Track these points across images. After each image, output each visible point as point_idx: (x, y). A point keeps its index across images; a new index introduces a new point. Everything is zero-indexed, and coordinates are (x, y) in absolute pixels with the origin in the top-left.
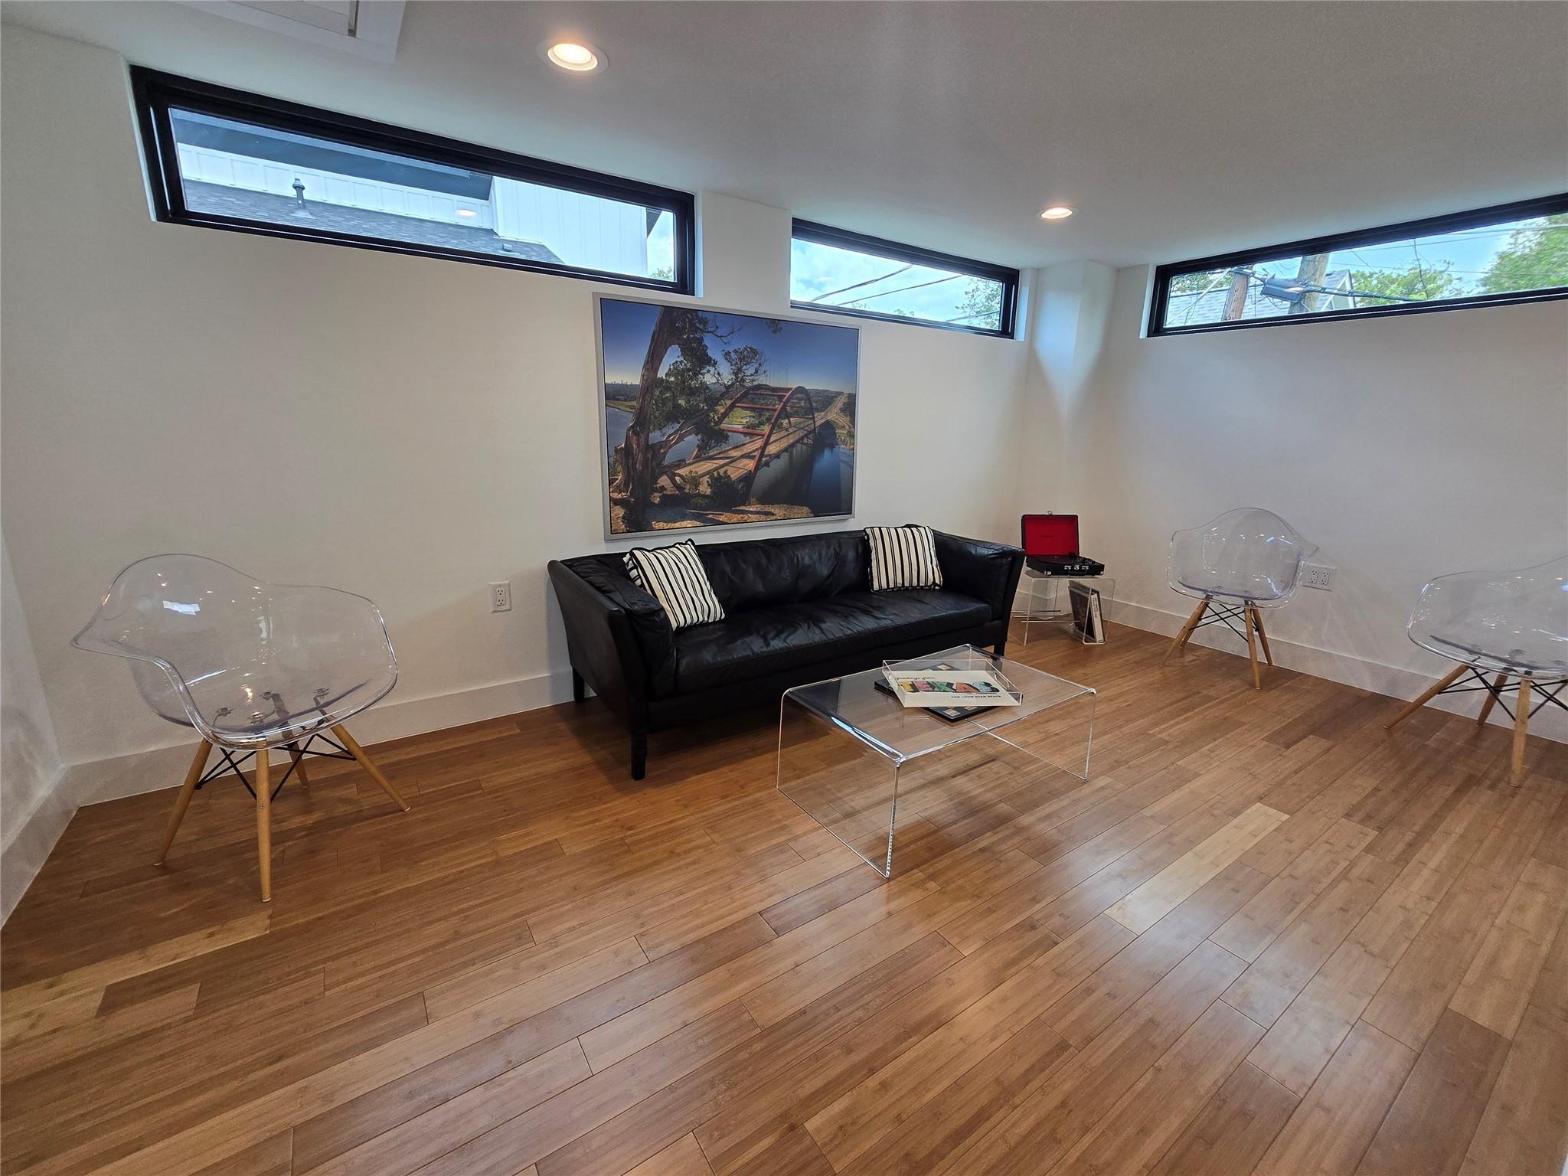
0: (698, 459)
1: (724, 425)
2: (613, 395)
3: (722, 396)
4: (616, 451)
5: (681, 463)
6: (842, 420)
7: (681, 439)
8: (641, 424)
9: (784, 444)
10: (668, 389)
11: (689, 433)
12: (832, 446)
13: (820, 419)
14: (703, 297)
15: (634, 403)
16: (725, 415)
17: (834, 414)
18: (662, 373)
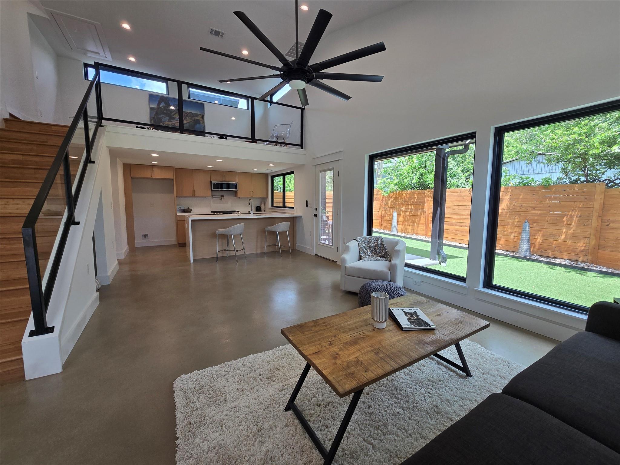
0: (168, 121)
1: (174, 116)
2: (151, 109)
3: (173, 112)
4: (152, 117)
5: (165, 122)
6: (201, 119)
7: (165, 117)
8: (157, 114)
9: (188, 122)
10: (162, 109)
11: (167, 117)
12: (199, 124)
13: (196, 118)
14: (170, 96)
15: (155, 110)
16: (174, 115)
17: (199, 118)
18: (161, 106)
